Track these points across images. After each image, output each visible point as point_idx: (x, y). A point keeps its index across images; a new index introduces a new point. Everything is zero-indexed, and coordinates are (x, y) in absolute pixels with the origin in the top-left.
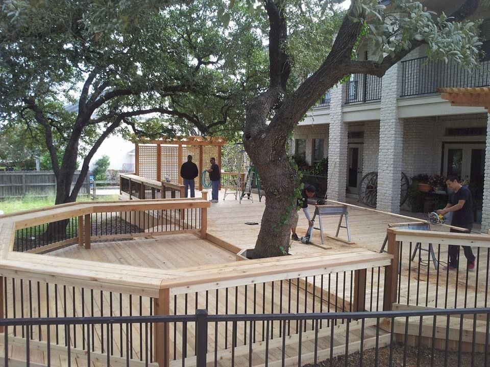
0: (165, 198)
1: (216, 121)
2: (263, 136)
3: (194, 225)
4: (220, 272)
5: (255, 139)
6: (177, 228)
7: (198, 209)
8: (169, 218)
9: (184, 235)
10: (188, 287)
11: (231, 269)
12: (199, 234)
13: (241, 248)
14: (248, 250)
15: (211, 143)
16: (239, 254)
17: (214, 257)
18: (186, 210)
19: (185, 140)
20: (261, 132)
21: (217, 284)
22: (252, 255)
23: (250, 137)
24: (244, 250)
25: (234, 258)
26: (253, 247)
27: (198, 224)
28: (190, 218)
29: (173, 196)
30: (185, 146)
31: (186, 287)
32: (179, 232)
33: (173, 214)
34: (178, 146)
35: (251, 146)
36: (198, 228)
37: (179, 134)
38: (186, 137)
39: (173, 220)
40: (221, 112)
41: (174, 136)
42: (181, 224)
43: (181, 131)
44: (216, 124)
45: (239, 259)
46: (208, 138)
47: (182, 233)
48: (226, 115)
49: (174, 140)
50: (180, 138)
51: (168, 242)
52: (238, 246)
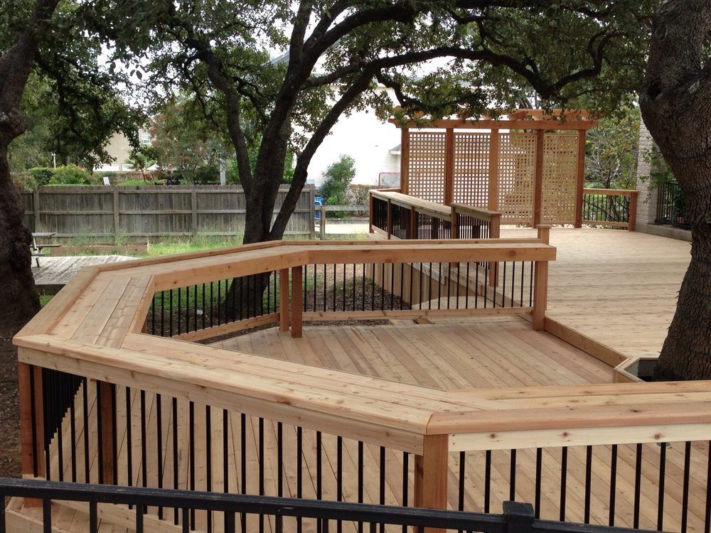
0: (458, 237)
1: (575, 72)
2: (693, 88)
3: (517, 298)
4: (571, 405)
5: (671, 96)
6: (481, 304)
7: (528, 264)
8: (463, 282)
9: (496, 318)
10: (493, 436)
11: (598, 401)
12: (529, 318)
13: (625, 354)
14: (642, 362)
15: (563, 122)
16: (621, 367)
17: (562, 371)
18: (501, 264)
19: (505, 118)
20: (687, 78)
21: (565, 435)
22: (650, 371)
23: (659, 92)
24: (634, 360)
25: (607, 375)
26: (655, 353)
27: (526, 297)
28: (509, 284)
29: (476, 233)
30: (507, 131)
31: (489, 434)
32: (485, 311)
33: (472, 274)
34: (489, 131)
35: (661, 112)
36: (526, 304)
37: (492, 105)
38: (507, 111)
39: (472, 287)
40: (589, 49)
41: (481, 110)
42: (490, 296)
43: (499, 97)
44: (576, 77)
45: (620, 378)
46: (556, 110)
47: (490, 315)
48: (598, 56)
49: (482, 118)
50: (495, 113)
51: (460, 332)
52: (618, 349)
